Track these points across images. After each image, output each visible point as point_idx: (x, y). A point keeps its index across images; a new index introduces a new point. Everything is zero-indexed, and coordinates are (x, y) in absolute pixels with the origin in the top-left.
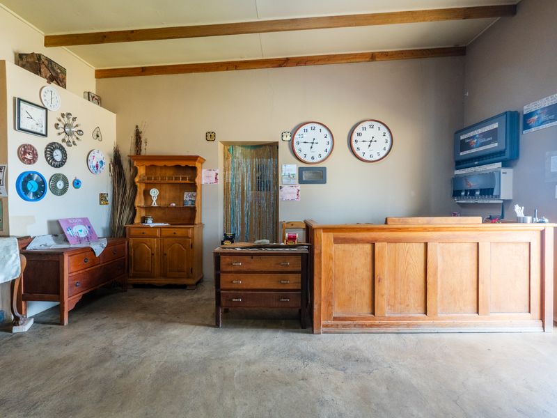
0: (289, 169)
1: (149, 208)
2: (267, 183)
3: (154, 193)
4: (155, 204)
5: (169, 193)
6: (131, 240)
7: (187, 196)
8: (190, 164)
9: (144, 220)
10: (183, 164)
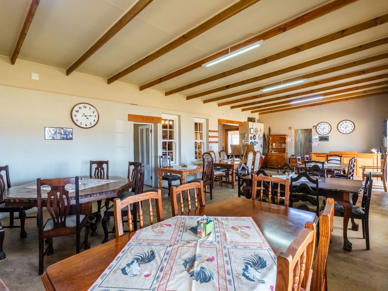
0: (315, 137)
1: (273, 149)
2: (309, 140)
3: (274, 144)
4: (274, 147)
5: (278, 144)
6: (269, 157)
7: (283, 145)
8: (284, 137)
9: (271, 151)
10: (282, 137)
